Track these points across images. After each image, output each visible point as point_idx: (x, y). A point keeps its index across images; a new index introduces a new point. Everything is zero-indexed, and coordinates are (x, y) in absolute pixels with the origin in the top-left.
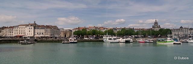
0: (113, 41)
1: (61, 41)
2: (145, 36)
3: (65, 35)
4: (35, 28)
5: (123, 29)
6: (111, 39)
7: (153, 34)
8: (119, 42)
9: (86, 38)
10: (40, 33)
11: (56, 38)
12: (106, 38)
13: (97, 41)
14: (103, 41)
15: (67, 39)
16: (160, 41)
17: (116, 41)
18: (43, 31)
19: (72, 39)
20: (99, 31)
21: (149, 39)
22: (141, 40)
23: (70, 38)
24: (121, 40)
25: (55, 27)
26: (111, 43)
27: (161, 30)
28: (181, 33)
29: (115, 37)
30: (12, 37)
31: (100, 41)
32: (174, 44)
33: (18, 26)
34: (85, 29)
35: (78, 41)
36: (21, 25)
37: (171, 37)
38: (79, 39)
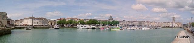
0: (83, 28)
1: (49, 27)
2: (104, 25)
3: (52, 24)
4: (33, 20)
5: (90, 20)
6: (82, 26)
7: (109, 24)
8: (87, 29)
9: (66, 26)
10: (36, 23)
11: (46, 26)
12: (79, 26)
13: (73, 28)
14: (77, 28)
15: (52, 26)
16: (112, 28)
17: (85, 28)
18: (37, 21)
19: (56, 26)
20: (75, 21)
21: (106, 27)
22: (102, 27)
23: (55, 26)
24: (89, 27)
25: (45, 19)
26: (82, 29)
27: (113, 21)
28: (124, 24)
29: (85, 25)
30: (21, 26)
31: (75, 28)
32: (120, 30)
33: (24, 19)
34: (64, 20)
35: (60, 28)
36: (26, 18)
37: (119, 26)
38: (61, 26)
